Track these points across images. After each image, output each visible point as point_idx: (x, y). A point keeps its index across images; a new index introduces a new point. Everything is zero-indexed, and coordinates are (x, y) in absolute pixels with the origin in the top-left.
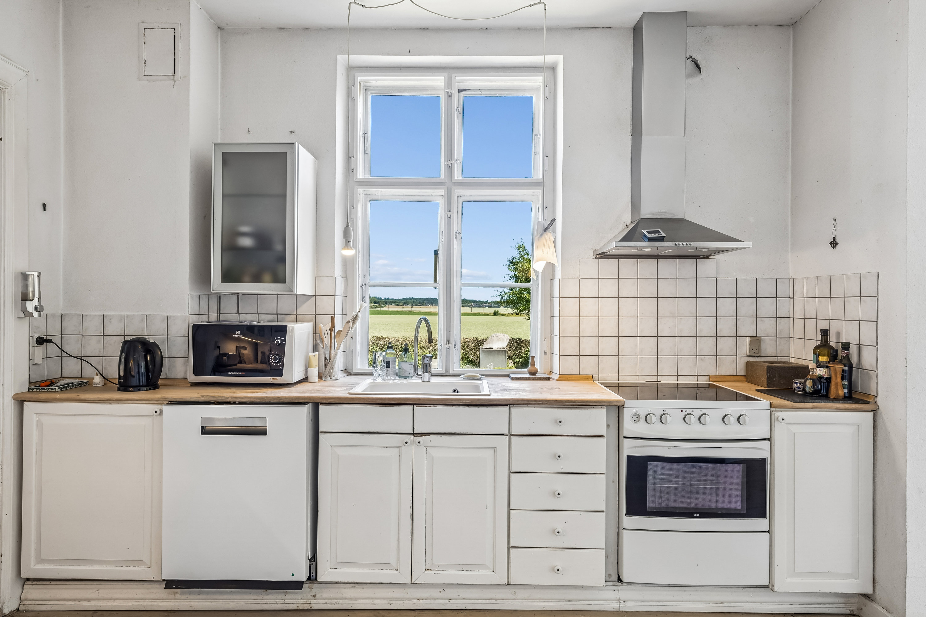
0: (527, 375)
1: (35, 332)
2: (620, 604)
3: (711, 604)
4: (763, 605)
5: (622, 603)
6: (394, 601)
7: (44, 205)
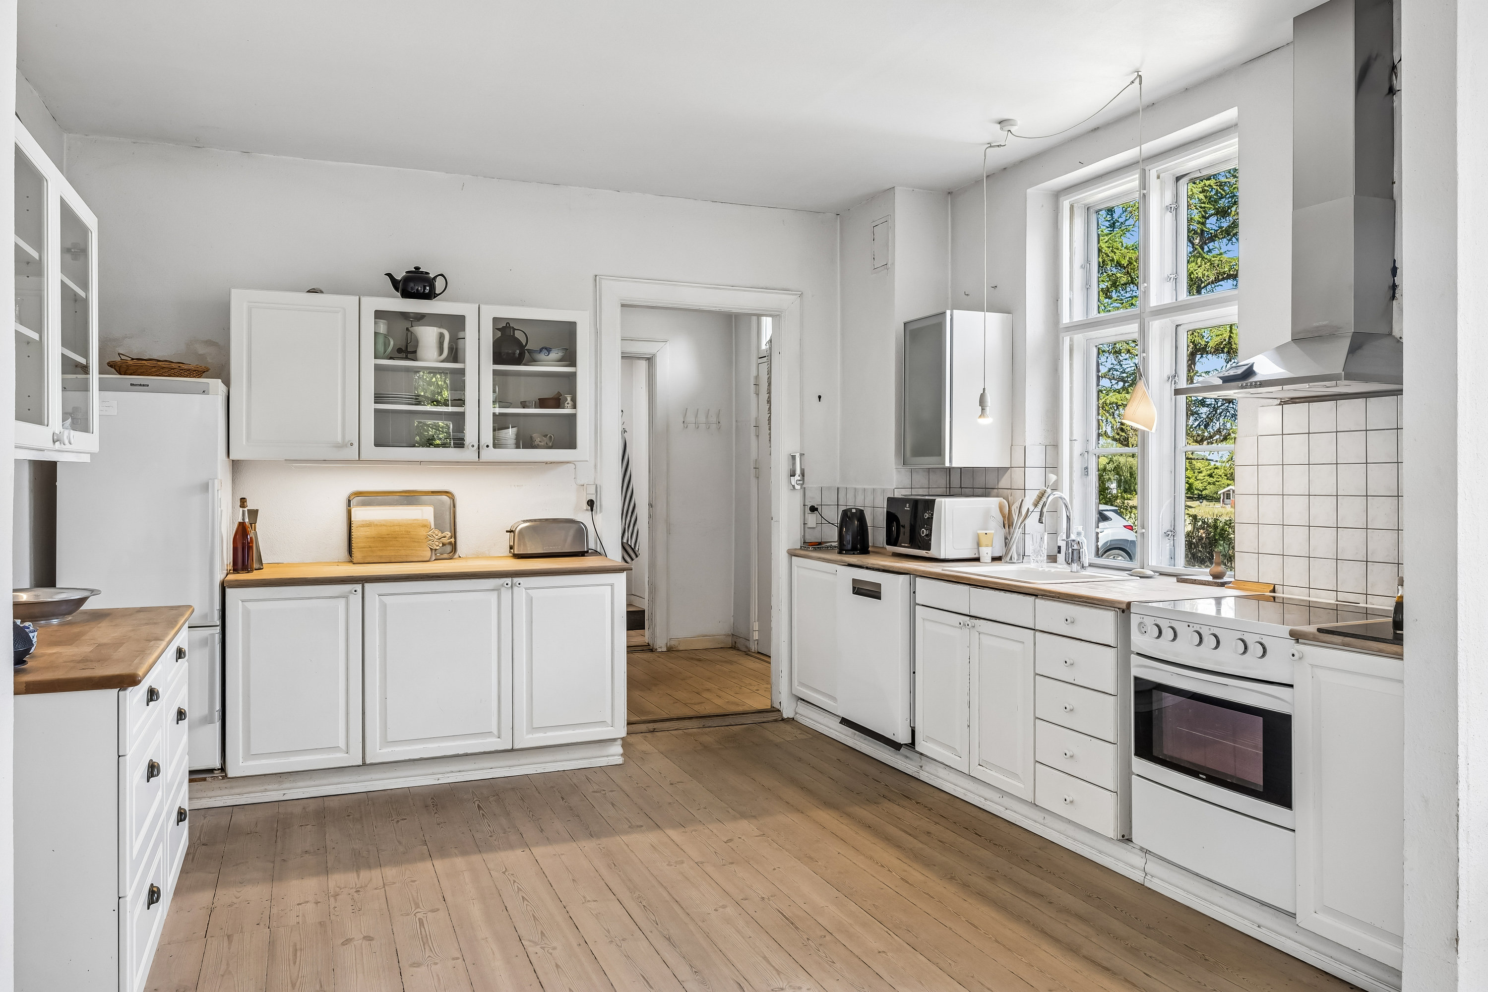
0: (1210, 579)
1: (810, 502)
2: (1146, 877)
3: (1246, 922)
4: (1313, 953)
5: (1148, 877)
6: (969, 794)
7: (820, 397)
